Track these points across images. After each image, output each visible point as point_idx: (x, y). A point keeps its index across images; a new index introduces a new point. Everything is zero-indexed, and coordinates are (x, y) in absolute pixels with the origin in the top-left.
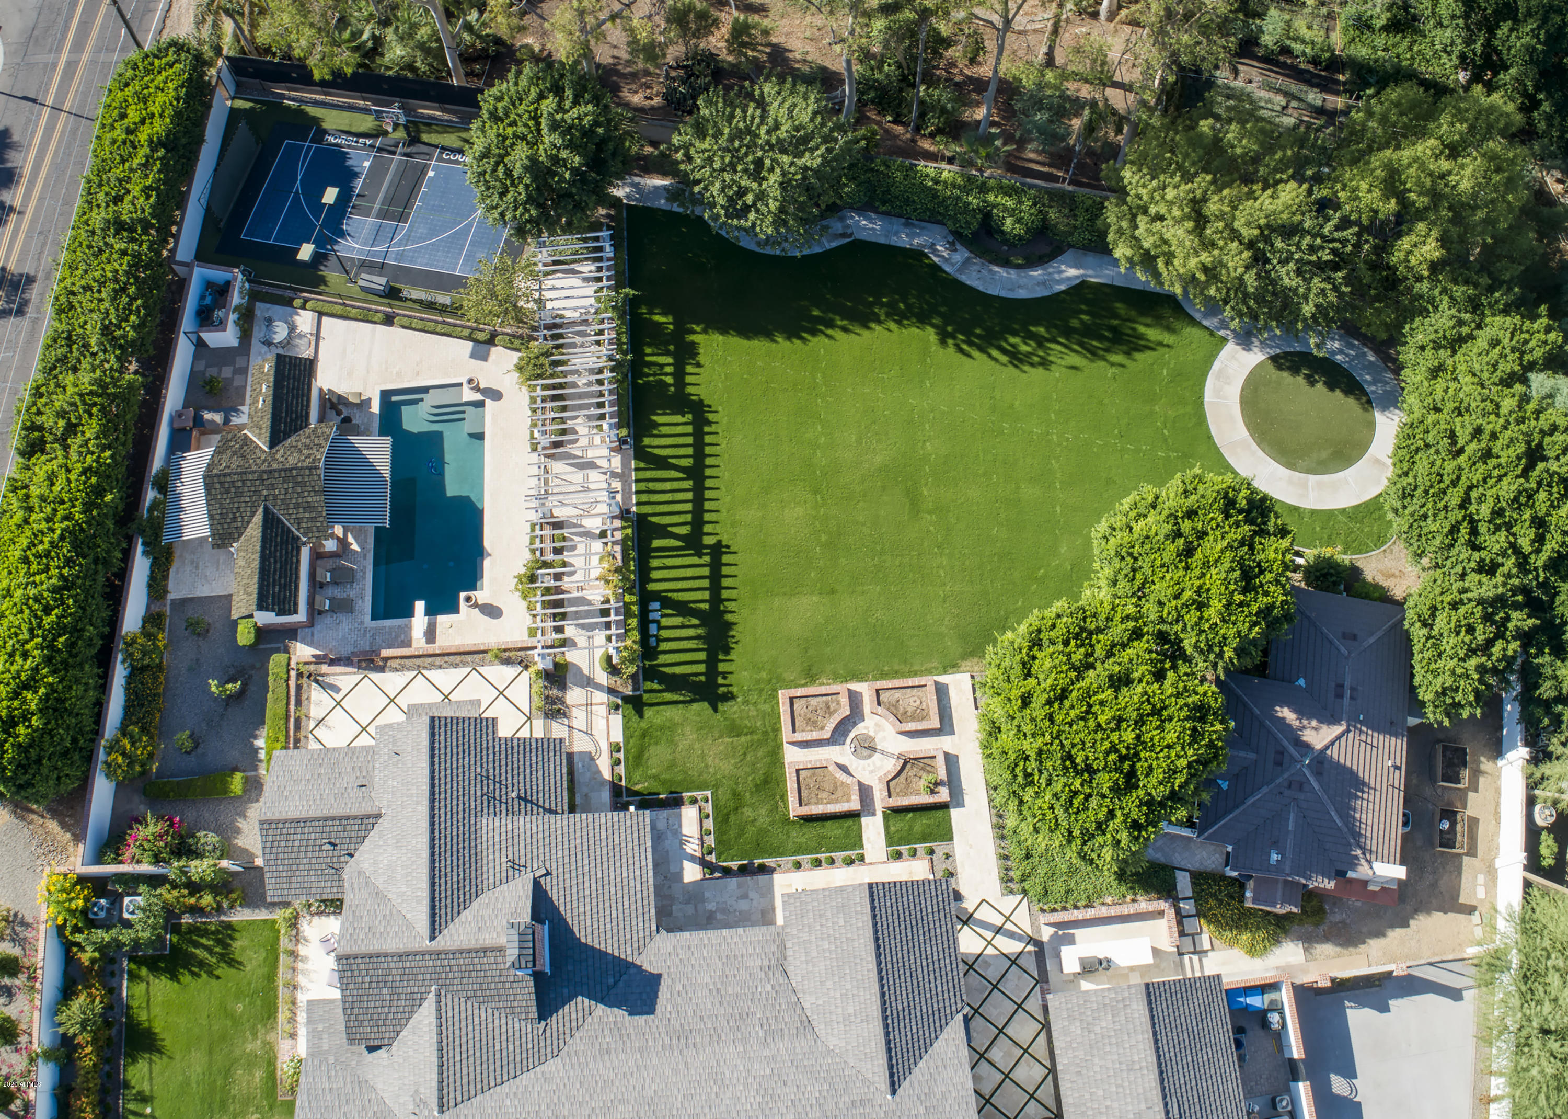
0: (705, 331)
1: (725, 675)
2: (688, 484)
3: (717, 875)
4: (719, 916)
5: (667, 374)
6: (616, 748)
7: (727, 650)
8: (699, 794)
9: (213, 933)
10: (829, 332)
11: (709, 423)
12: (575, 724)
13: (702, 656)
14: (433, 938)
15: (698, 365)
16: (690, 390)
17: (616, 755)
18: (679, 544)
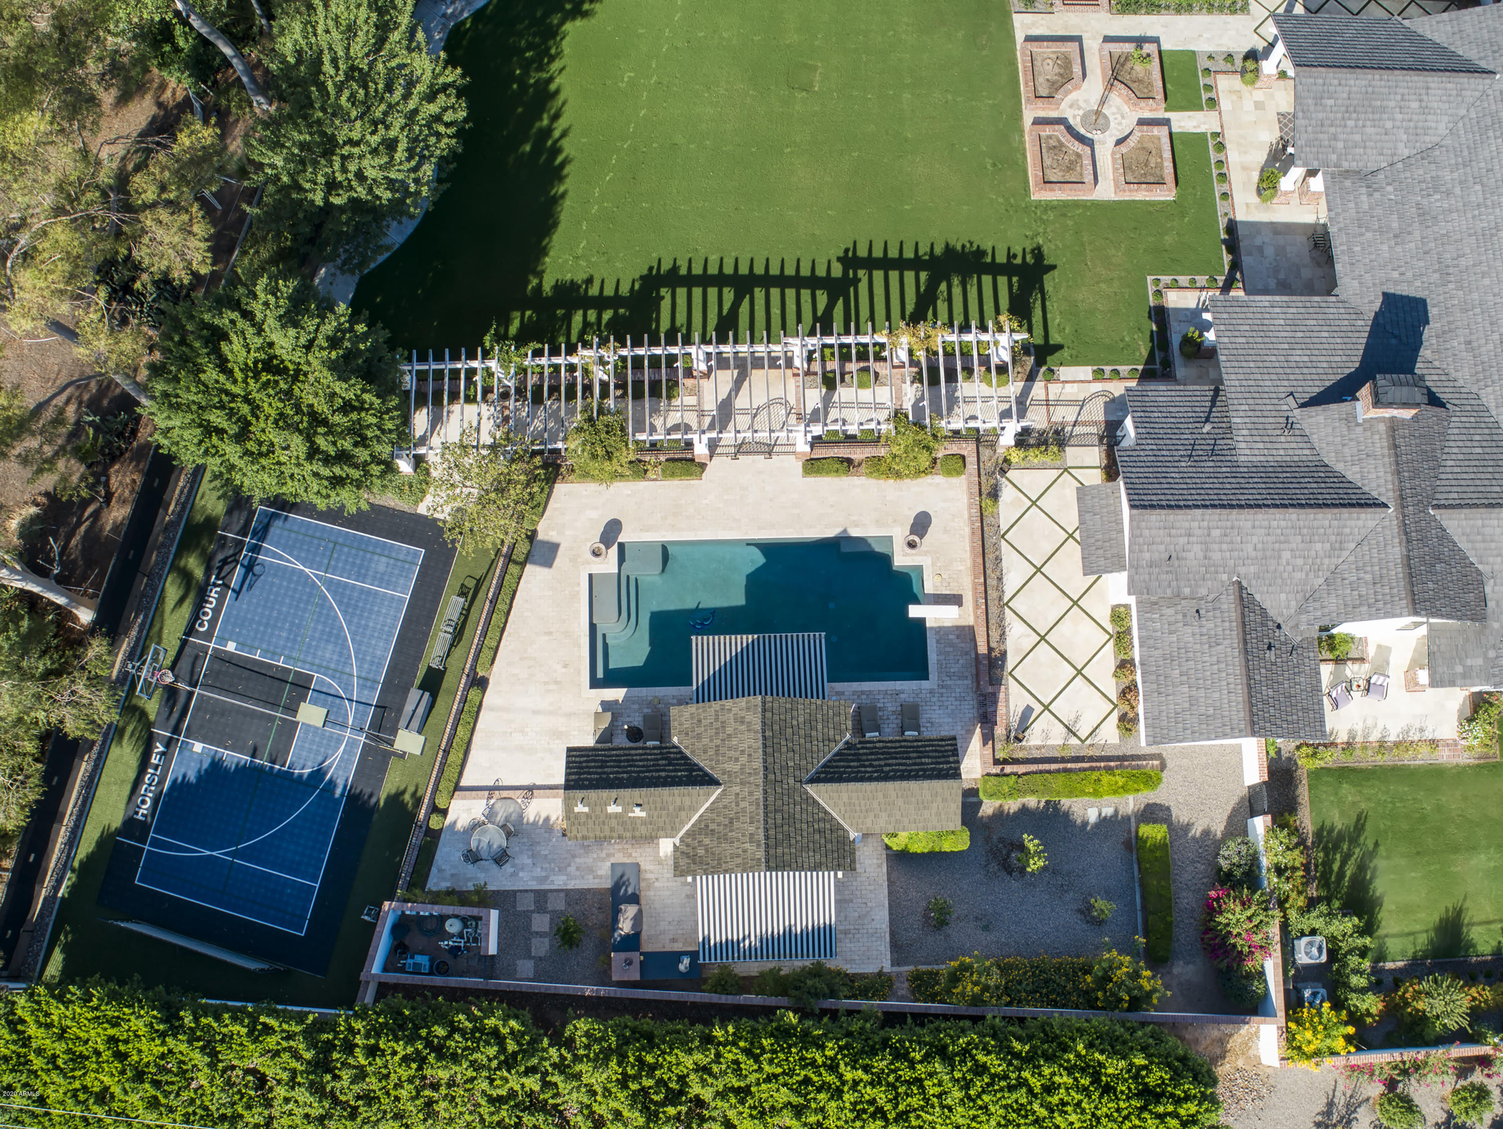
0: (540, 275)
1: (1011, 256)
2: (759, 294)
3: (1238, 276)
4: (1282, 276)
5: (599, 318)
6: (1099, 375)
7: (981, 253)
8: (1151, 289)
9: (1327, 855)
11: (675, 268)
12: (1071, 418)
13: (987, 280)
14: (1385, 506)
15: (589, 281)
16: (624, 290)
17: (1107, 375)
18: (840, 303)
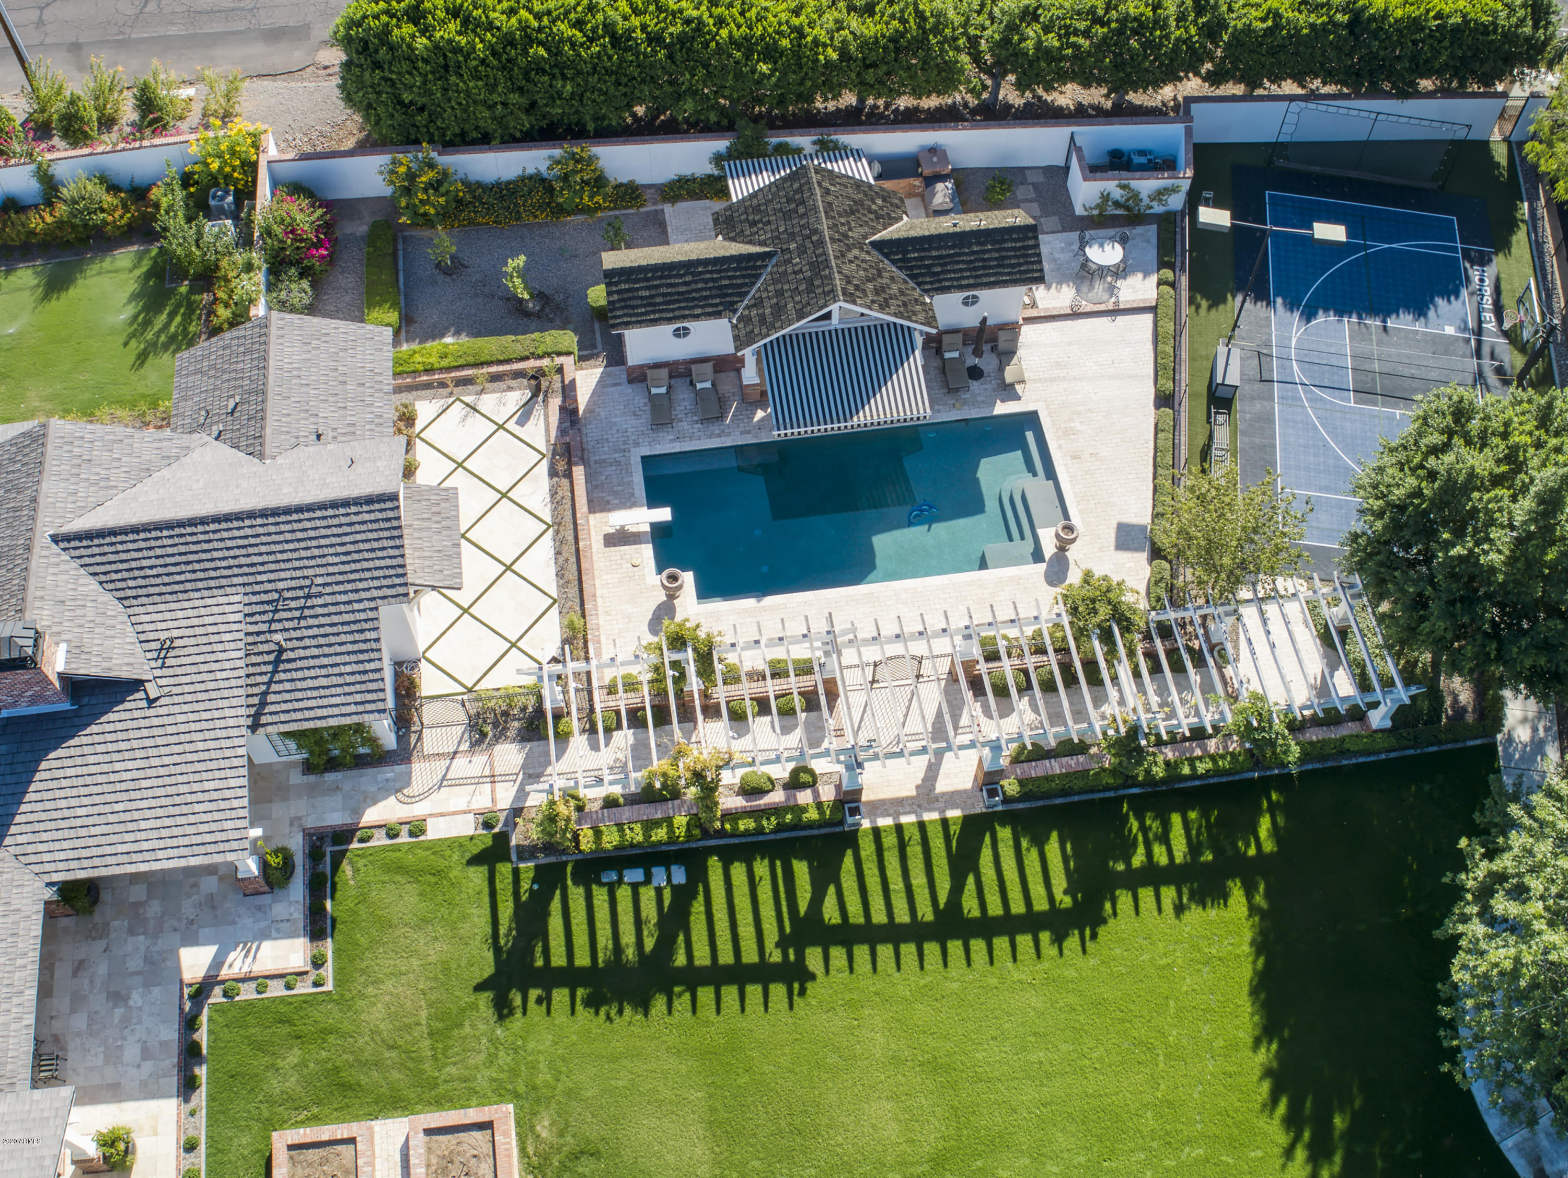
0: (1253, 909)
1: (545, 1001)
2: (926, 913)
3: (188, 1006)
4: (119, 1012)
5: (1149, 854)
6: (417, 829)
7: (593, 1002)
8: (328, 971)
10: (1300, 1154)
11: (1059, 940)
12: (459, 762)
13: (582, 959)
14: (56, 539)
15: (1179, 909)
16: (1124, 899)
17: (405, 829)
18: (803, 907)
